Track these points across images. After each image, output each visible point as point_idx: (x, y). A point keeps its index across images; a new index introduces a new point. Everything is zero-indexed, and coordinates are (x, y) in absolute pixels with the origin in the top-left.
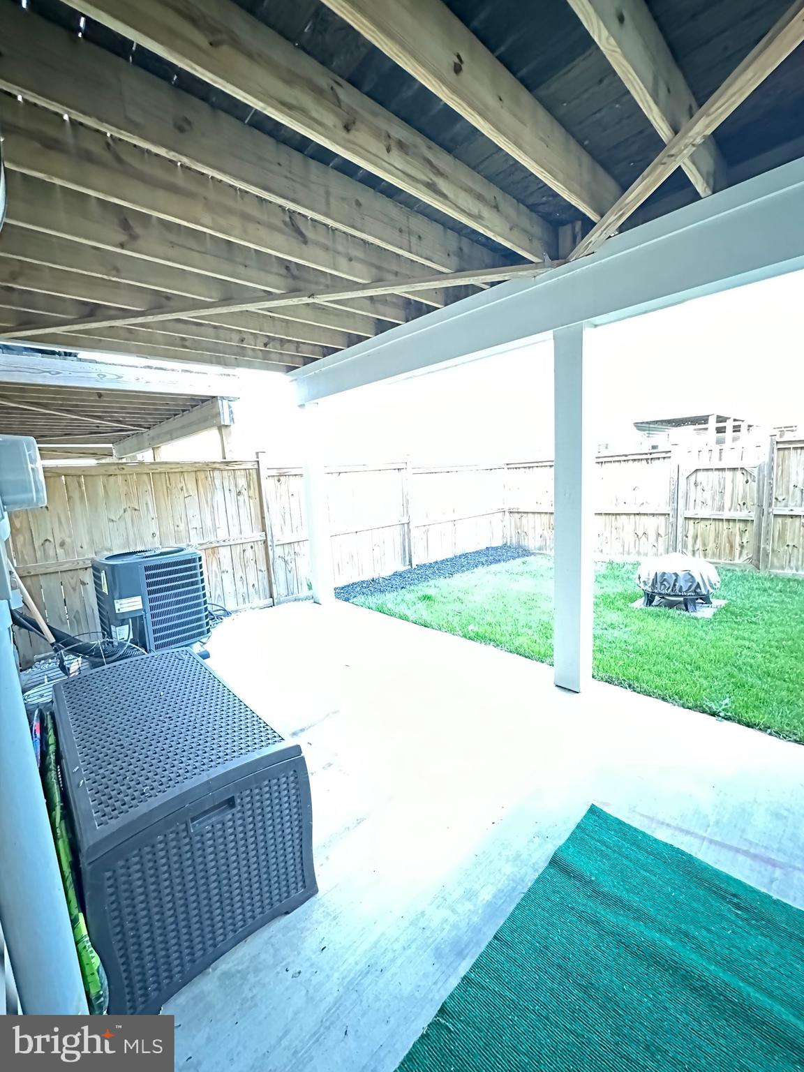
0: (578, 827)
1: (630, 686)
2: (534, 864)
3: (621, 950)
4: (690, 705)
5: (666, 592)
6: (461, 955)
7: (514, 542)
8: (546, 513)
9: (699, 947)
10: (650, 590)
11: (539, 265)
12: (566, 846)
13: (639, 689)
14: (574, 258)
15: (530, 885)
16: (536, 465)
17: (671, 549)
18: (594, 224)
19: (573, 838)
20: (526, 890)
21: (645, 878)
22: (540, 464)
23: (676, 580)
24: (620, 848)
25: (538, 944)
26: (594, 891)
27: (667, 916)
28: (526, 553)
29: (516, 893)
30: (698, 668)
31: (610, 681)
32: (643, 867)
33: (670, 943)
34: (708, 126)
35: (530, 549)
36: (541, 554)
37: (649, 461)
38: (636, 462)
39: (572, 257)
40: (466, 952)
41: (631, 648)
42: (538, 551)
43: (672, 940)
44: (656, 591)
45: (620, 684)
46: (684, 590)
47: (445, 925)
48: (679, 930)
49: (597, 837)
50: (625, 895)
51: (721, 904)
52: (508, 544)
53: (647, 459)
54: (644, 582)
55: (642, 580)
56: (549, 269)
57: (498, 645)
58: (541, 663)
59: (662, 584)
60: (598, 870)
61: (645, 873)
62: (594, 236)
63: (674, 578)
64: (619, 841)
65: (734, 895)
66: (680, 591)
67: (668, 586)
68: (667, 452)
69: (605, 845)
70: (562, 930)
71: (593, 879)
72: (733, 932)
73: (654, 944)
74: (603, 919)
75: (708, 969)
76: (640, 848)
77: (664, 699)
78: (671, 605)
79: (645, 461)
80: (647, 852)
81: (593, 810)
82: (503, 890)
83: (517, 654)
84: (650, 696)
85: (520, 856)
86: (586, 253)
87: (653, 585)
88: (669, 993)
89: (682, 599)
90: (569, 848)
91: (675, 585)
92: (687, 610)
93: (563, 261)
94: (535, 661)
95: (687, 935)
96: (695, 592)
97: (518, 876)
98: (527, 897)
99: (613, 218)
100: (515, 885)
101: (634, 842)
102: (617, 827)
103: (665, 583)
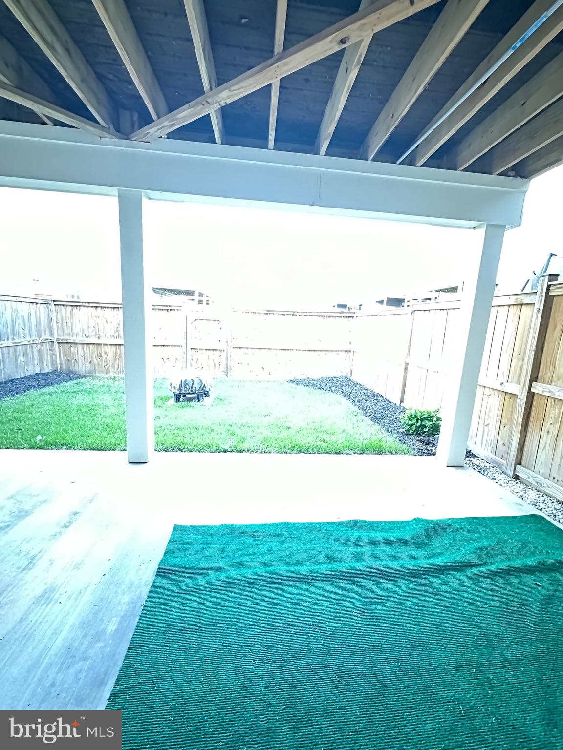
0: (169, 543)
1: (179, 449)
2: (145, 582)
3: (213, 593)
4: (214, 450)
5: (188, 392)
6: (102, 683)
7: (64, 367)
8: (94, 344)
9: (248, 565)
10: (178, 392)
11: (105, 129)
12: (165, 558)
13: (184, 450)
14: (134, 139)
15: (146, 597)
16: (83, 304)
17: (184, 367)
18: (153, 121)
19: (168, 551)
20: (144, 603)
21: (215, 549)
22: (87, 304)
23: (193, 384)
24: (197, 540)
25: (162, 629)
26: (189, 573)
27: (229, 560)
28: (77, 376)
29: (137, 609)
30: (212, 430)
31: (166, 450)
32: (212, 543)
33: (234, 572)
34: (229, 97)
35: (80, 373)
36: (91, 376)
37: (169, 311)
38: (161, 311)
39: (133, 137)
40: (106, 678)
41: (174, 427)
42: (88, 375)
43: (235, 570)
44: (182, 392)
45: (173, 450)
46: (197, 389)
47: (80, 676)
48: (237, 563)
49: (182, 542)
50: (206, 564)
51: (251, 539)
52: (59, 370)
53: (168, 310)
54: (174, 387)
55: (172, 386)
56: (113, 137)
57: (71, 447)
58: (113, 451)
59: (185, 387)
60: (188, 560)
61: (214, 546)
62: (152, 130)
63: (192, 382)
64: (196, 538)
65: (255, 532)
66: (195, 390)
67: (188, 388)
68: (179, 306)
69: (188, 544)
70: (176, 609)
71: (187, 566)
72: (258, 548)
73: (227, 579)
74: (198, 585)
75: (253, 573)
76: (208, 535)
77: (199, 451)
78: (190, 400)
79: (166, 311)
80: (212, 535)
81: (176, 528)
82: (126, 614)
83: (91, 450)
84: (192, 452)
85: (133, 584)
86: (144, 139)
87: (180, 388)
88: (240, 596)
89: (195, 395)
90: (167, 558)
91: (192, 387)
92: (199, 401)
93: (125, 137)
94: (108, 451)
95: (241, 564)
96: (203, 390)
97: (135, 597)
98: (146, 606)
99: (166, 123)
100: (134, 605)
101: (205, 533)
102: (192, 530)
103: (187, 386)
